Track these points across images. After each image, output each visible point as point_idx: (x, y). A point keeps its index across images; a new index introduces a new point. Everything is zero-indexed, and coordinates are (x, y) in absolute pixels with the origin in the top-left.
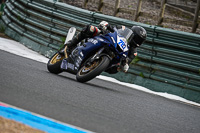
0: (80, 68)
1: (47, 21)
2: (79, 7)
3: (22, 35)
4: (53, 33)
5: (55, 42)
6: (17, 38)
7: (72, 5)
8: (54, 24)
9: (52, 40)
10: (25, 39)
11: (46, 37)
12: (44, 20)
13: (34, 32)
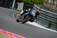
0: (23, 20)
1: (45, 16)
4: (46, 20)
5: (47, 23)
8: (47, 17)
9: (46, 22)
10: (38, 22)
11: (44, 21)
12: (43, 16)
13: (41, 20)
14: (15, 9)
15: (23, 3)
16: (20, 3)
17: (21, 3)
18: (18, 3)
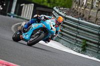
1: (75, 31)
2: (92, 23)
3: (60, 38)
4: (78, 37)
5: (79, 42)
6: (57, 40)
7: (89, 22)
8: (78, 32)
9: (77, 41)
10: (62, 41)
11: (73, 39)
12: (72, 30)
13: (67, 37)
14: (17, 17)
15: (33, 5)
16: (26, 5)
17: (29, 5)
18: (22, 5)
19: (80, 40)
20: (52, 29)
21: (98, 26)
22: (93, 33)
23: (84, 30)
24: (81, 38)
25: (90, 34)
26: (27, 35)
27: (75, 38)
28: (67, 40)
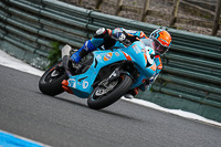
1: (34, 21)
3: (3, 39)
4: (41, 37)
5: (43, 48)
8: (42, 25)
9: (40, 45)
11: (31, 41)
12: (29, 20)
19: (47, 43)
20: (149, 65)
21: (85, 10)
22: (74, 27)
23: (56, 21)
24: (47, 39)
25: (68, 29)
26: (84, 82)
27: (34, 38)
28: (18, 43)
